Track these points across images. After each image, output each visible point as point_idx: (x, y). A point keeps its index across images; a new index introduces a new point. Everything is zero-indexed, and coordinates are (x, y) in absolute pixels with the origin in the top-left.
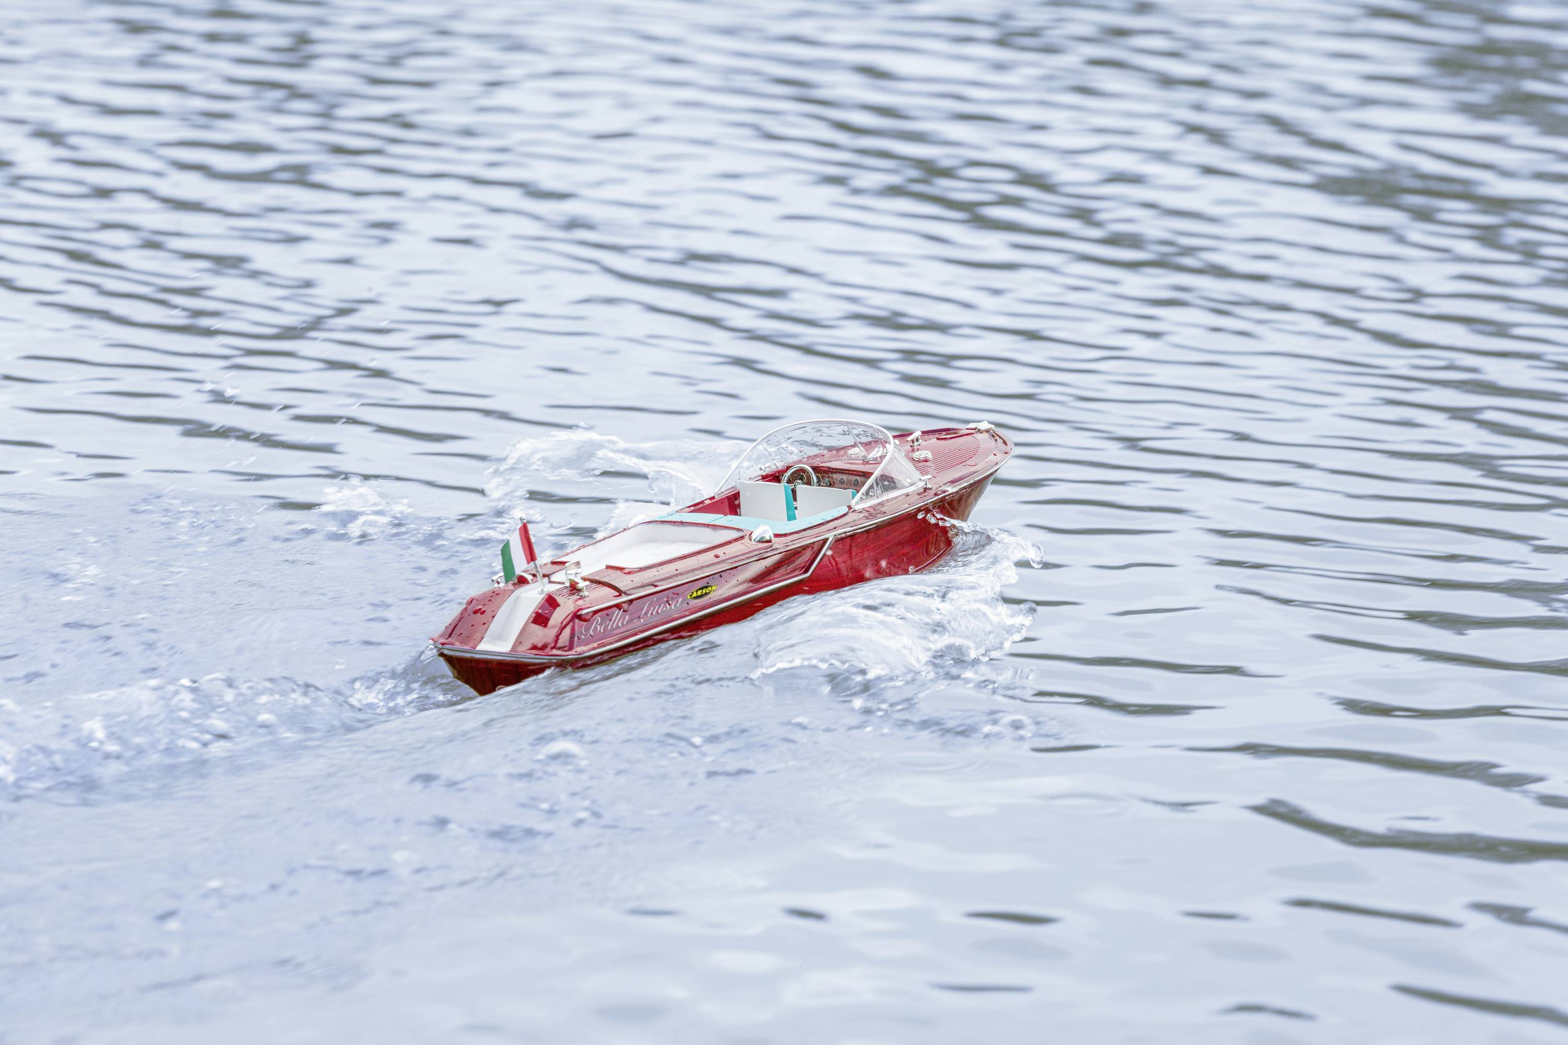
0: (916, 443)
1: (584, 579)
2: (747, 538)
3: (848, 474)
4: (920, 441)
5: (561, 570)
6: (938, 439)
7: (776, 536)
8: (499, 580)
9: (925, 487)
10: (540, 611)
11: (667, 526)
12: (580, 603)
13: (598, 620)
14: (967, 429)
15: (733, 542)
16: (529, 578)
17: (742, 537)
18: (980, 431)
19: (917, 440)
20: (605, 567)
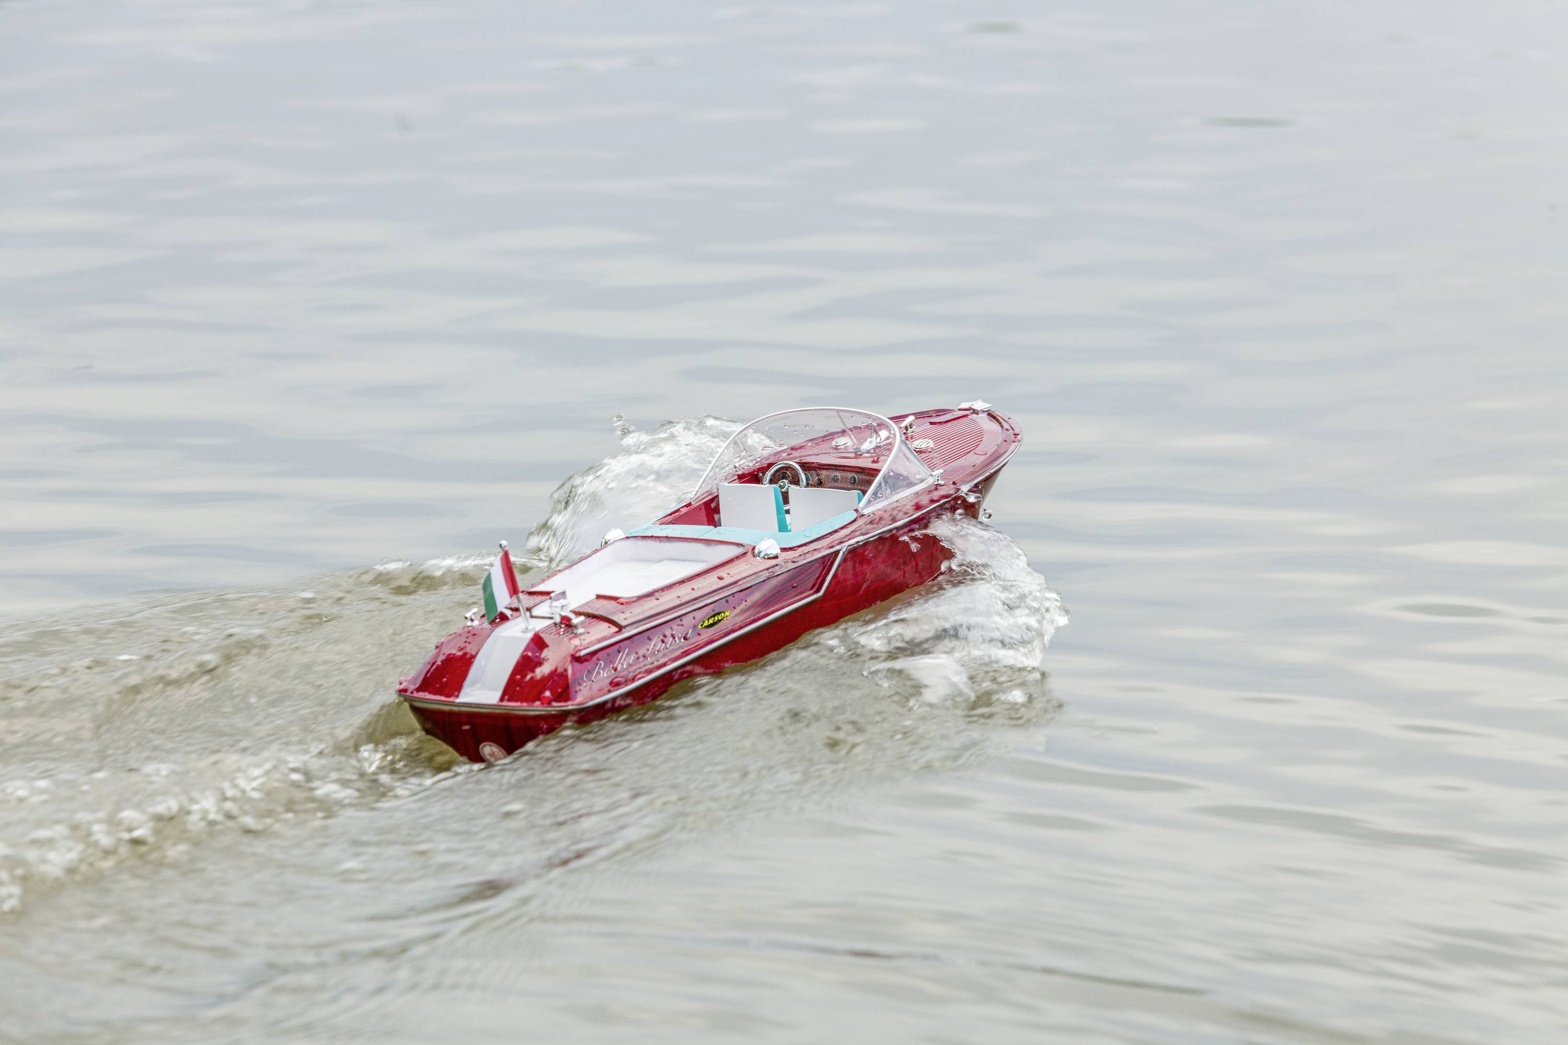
0: (910, 430)
1: (578, 614)
2: (750, 554)
3: (843, 470)
4: (914, 427)
5: (542, 602)
6: (932, 423)
7: (784, 550)
8: (473, 618)
9: (937, 483)
10: (530, 654)
11: (650, 543)
12: (576, 642)
13: (601, 664)
14: (960, 410)
15: (735, 559)
16: (508, 613)
17: (745, 554)
18: (975, 412)
19: (911, 426)
20: (594, 597)
